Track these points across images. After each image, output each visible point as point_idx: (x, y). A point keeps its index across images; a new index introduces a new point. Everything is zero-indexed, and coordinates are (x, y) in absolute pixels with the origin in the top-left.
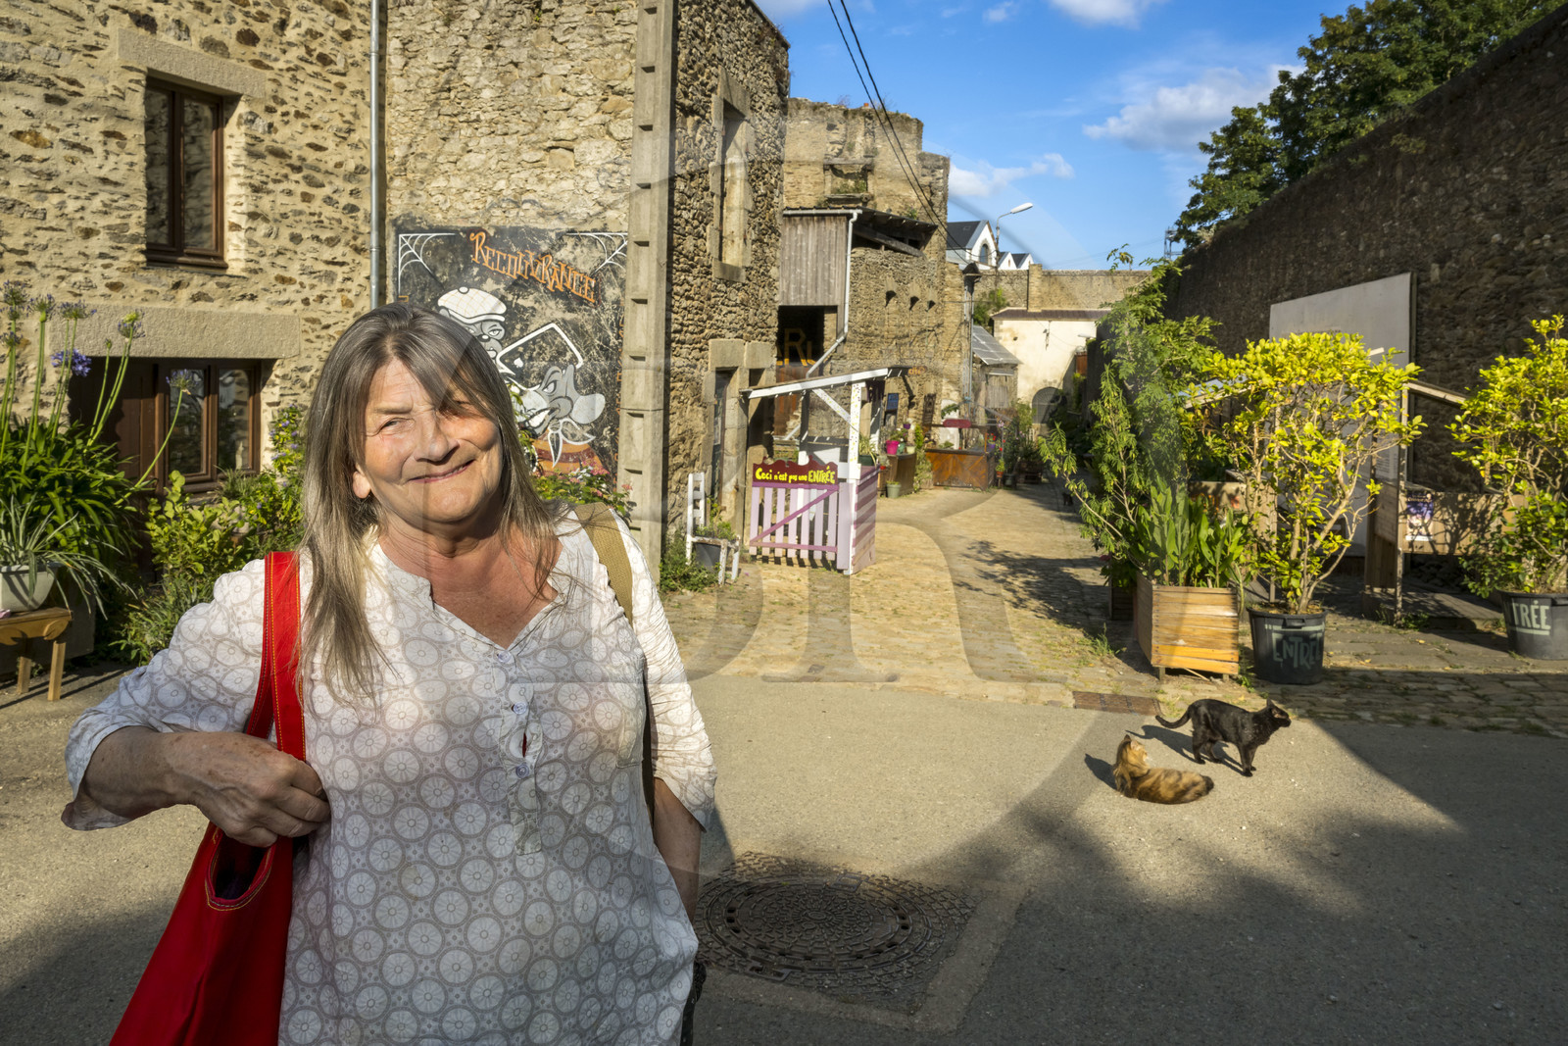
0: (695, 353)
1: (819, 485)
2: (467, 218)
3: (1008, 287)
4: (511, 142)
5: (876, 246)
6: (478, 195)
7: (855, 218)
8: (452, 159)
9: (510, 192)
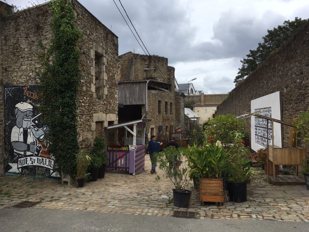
0: (88, 118)
1: (124, 151)
2: (22, 83)
3: (196, 99)
4: (33, 62)
5: (155, 89)
6: (25, 77)
7: (148, 82)
8: (18, 67)
9: (33, 76)
